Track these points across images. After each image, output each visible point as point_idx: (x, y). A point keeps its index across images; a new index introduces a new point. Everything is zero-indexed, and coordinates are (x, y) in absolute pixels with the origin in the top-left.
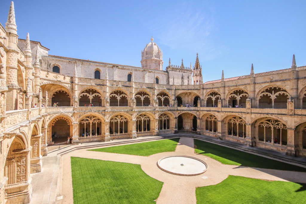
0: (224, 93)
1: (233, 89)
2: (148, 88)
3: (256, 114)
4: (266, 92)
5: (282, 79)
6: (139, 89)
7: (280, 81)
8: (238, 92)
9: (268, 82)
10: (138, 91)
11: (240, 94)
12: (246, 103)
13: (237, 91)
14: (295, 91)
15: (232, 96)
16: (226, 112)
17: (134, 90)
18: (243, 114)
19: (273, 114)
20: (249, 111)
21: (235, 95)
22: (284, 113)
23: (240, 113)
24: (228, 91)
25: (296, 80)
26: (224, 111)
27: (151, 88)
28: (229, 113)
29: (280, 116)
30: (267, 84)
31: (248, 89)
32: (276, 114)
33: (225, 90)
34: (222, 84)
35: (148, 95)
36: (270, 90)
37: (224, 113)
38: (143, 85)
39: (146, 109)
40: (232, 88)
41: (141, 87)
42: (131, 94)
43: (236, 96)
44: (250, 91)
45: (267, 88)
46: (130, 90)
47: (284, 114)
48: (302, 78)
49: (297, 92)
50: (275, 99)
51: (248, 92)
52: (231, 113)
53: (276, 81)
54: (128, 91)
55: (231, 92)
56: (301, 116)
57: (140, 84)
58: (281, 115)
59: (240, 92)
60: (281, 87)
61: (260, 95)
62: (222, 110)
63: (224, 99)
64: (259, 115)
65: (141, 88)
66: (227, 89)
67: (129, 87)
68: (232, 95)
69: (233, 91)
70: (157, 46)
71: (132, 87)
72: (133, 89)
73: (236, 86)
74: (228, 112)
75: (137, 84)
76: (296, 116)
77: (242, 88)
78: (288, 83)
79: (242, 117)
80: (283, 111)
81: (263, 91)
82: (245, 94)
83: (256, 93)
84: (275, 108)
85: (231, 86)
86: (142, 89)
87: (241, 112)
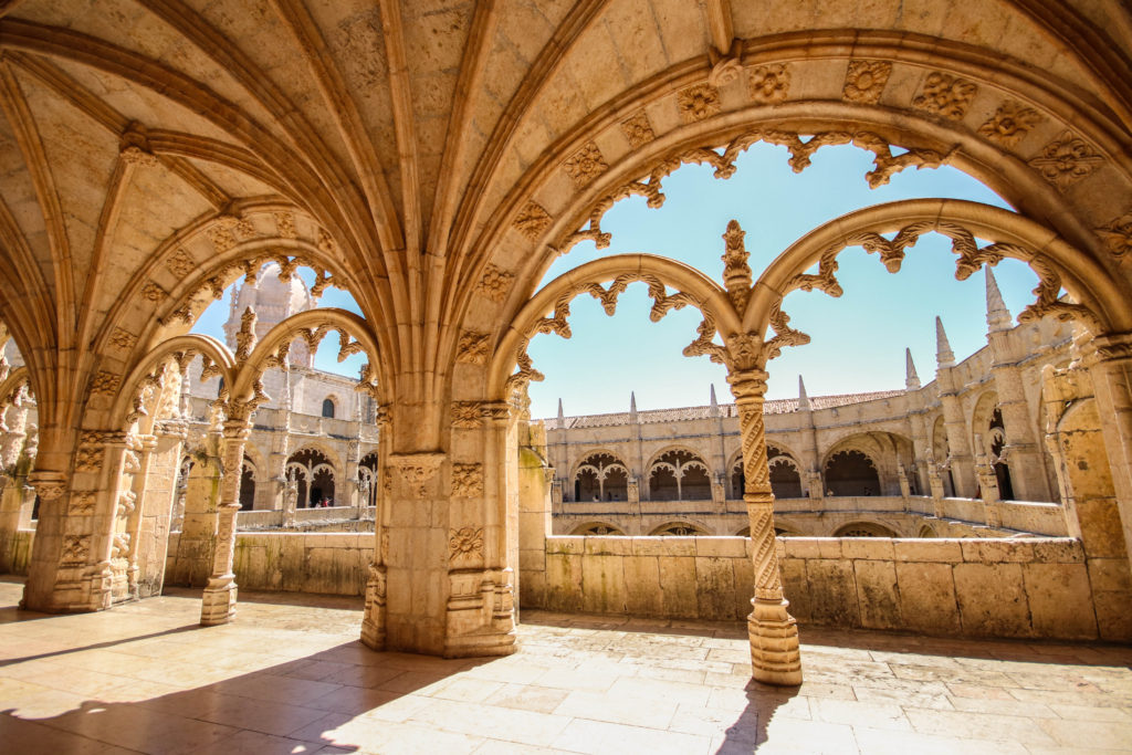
0: (566, 462)
1: (589, 451)
2: (335, 436)
3: (653, 517)
4: (664, 461)
5: (693, 433)
6: (303, 440)
7: (692, 437)
8: (600, 459)
9: (669, 439)
10: (300, 446)
11: (604, 466)
12: (628, 489)
13: (597, 456)
14: (721, 460)
15: (584, 470)
16: (576, 514)
17: (286, 444)
18: (620, 517)
19: (688, 513)
20: (635, 509)
21: (593, 468)
22: (707, 510)
23: (614, 517)
24: (576, 455)
25: (720, 438)
26: (570, 511)
27: (341, 437)
28: (585, 517)
29: (700, 519)
30: (666, 444)
31: (627, 453)
32: (692, 513)
33: (566, 452)
34: (560, 436)
35: (327, 462)
36: (671, 457)
37: (572, 517)
38: (318, 426)
39: (328, 517)
40: (585, 449)
41: (311, 433)
42: (276, 457)
43: (597, 471)
44: (632, 459)
45: (664, 452)
46: (269, 443)
47: (708, 513)
48: (730, 434)
49: (724, 464)
50: (683, 479)
51: (626, 461)
52: (591, 517)
53: (683, 437)
54: (263, 444)
55: (583, 460)
56: (738, 516)
57: (310, 420)
58: (703, 516)
59: (606, 459)
60: (693, 452)
61: (652, 469)
62: (566, 511)
63: (567, 479)
64: (659, 517)
65: (310, 438)
66: (571, 449)
67: (269, 432)
68: (584, 467)
69: (587, 457)
70: (303, 283)
71: (283, 430)
72: (286, 440)
73: (598, 443)
74: (581, 514)
75: (299, 418)
76: (731, 516)
77: (611, 449)
78: (706, 442)
79: (619, 525)
80: (706, 506)
81: (657, 458)
82: (618, 465)
83: (645, 463)
84: (683, 499)
85: (584, 444)
86: (312, 441)
87: (617, 514)
